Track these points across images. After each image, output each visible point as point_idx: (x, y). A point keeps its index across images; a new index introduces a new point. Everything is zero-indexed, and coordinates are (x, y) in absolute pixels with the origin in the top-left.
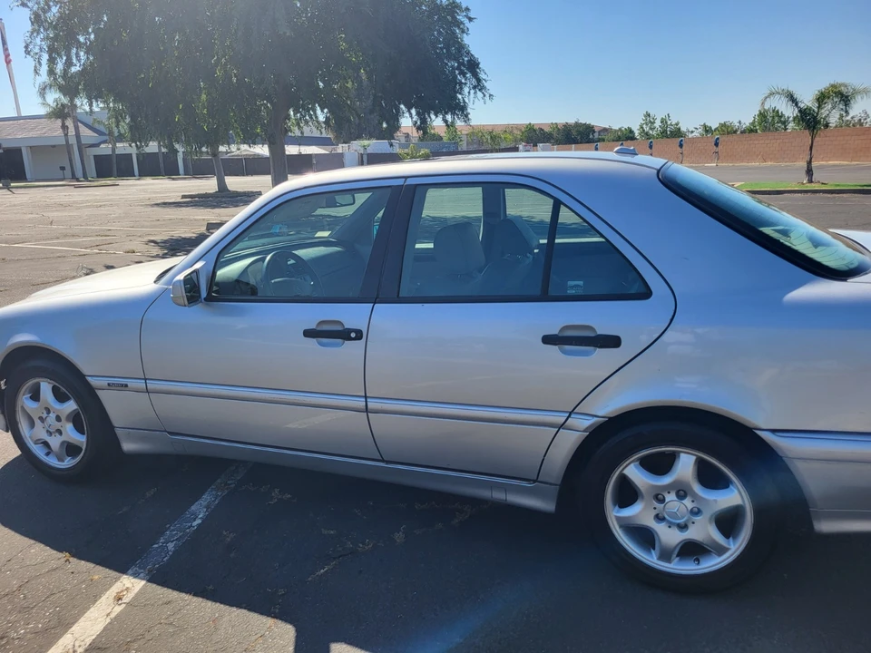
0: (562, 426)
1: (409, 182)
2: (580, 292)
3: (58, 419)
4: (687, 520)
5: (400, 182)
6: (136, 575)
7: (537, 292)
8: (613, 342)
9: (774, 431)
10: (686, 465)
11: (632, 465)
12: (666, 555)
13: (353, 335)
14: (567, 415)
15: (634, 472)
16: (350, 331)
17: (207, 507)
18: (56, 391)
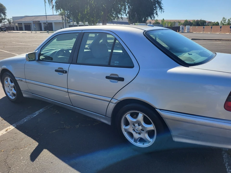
0: (110, 102)
1: (83, 31)
2: (118, 65)
3: (11, 87)
4: (140, 132)
5: (81, 31)
6: (13, 126)
7: (107, 64)
8: (122, 79)
9: (160, 110)
10: (141, 116)
11: (128, 115)
12: (135, 141)
13: (65, 72)
14: (111, 99)
15: (128, 117)
16: (64, 71)
17: (40, 112)
18: (11, 80)
